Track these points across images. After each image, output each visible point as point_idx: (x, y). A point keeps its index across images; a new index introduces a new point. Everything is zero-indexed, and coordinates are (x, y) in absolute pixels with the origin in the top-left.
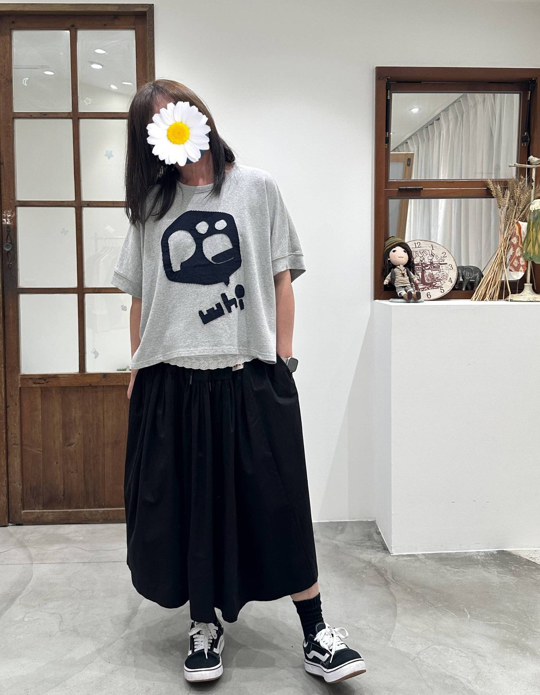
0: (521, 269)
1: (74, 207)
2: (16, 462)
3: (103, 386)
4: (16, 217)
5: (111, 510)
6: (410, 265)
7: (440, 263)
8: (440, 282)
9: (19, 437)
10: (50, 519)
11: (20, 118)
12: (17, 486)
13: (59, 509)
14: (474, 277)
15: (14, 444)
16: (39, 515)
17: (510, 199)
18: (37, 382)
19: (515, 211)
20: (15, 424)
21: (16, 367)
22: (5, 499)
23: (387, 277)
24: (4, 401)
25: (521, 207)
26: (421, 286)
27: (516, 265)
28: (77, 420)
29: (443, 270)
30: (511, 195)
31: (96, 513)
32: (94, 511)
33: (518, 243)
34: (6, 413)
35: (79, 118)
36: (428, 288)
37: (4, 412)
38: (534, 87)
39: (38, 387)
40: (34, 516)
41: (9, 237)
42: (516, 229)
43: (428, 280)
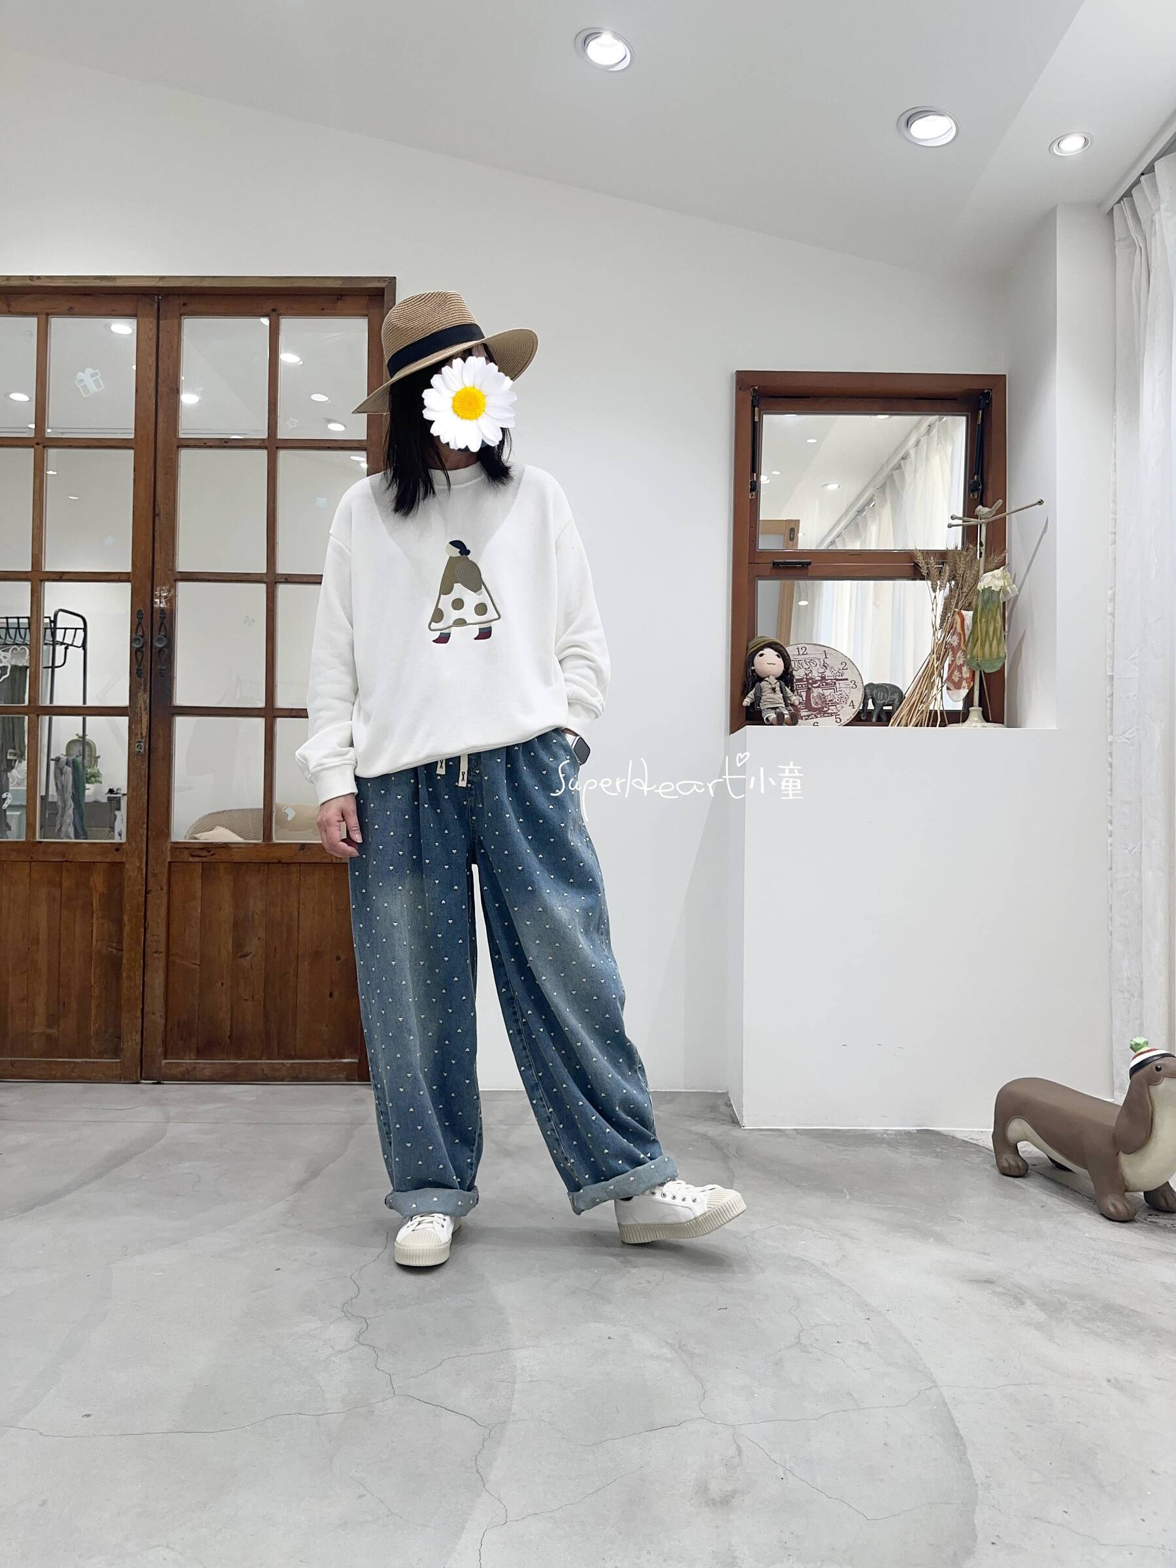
0: (964, 683)
1: (265, 583)
2: (157, 981)
3: (300, 863)
4: (175, 596)
5: (303, 1063)
6: (786, 678)
7: (837, 678)
8: (835, 707)
9: (163, 941)
10: (207, 1074)
11: (187, 446)
12: (157, 1019)
13: (223, 1059)
14: (890, 701)
15: (155, 953)
16: (190, 1069)
17: (951, 578)
18: (195, 854)
19: (956, 598)
20: (159, 920)
21: (166, 830)
22: (138, 1038)
23: (749, 695)
24: (144, 883)
25: (965, 590)
26: (804, 713)
27: (956, 679)
28: (255, 916)
29: (840, 689)
30: (952, 573)
31: (281, 1066)
32: (278, 1063)
33: (959, 643)
34: (146, 901)
35: (277, 448)
36: (815, 716)
37: (143, 899)
38: (987, 404)
39: (194, 862)
40: (182, 1069)
41: (163, 628)
42: (957, 623)
43: (817, 703)
